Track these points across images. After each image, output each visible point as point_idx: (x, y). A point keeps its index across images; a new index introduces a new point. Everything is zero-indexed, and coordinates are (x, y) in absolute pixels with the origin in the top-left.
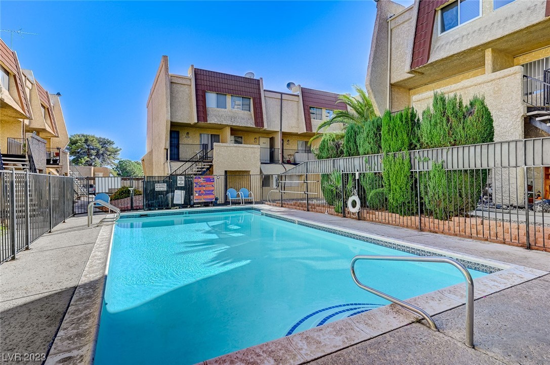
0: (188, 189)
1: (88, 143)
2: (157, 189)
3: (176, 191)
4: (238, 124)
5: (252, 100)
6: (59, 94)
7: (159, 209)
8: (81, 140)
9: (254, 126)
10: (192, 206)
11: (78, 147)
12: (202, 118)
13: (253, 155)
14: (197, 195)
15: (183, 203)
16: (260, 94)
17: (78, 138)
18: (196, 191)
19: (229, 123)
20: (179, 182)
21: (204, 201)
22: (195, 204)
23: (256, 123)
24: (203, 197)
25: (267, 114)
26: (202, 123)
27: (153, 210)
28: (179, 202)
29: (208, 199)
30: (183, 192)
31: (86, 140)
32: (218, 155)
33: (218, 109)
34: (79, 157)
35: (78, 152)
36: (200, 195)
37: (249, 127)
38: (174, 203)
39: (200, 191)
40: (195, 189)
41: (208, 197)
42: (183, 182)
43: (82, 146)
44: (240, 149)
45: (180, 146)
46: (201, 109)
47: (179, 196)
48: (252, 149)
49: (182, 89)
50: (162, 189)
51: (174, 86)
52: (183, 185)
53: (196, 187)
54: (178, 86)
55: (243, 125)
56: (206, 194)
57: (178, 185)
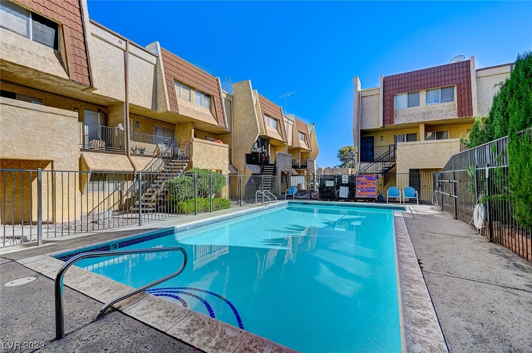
0: (351, 186)
1: (352, 152)
2: (327, 185)
3: (341, 187)
4: (432, 119)
5: (455, 88)
6: (314, 124)
7: (330, 200)
8: (346, 150)
9: (457, 117)
10: (356, 201)
11: (345, 155)
12: (388, 121)
13: (448, 151)
14: (359, 191)
15: (347, 197)
16: (469, 77)
17: (345, 149)
18: (358, 188)
19: (421, 120)
20: (343, 180)
21: (366, 197)
22: (357, 198)
23: (460, 113)
24: (364, 193)
25: (478, 98)
26: (388, 126)
27: (325, 201)
28: (344, 196)
29: (369, 195)
30: (347, 188)
31: (350, 150)
32: (401, 154)
33: (409, 108)
34: (346, 162)
35: (346, 159)
36: (362, 191)
37: (449, 120)
38: (340, 196)
39: (362, 188)
40: (357, 186)
41: (370, 193)
42: (347, 180)
43: (347, 154)
44: (430, 145)
45: (375, 149)
46: (388, 112)
47: (344, 192)
48: (448, 144)
49: (371, 100)
50: (330, 185)
51: (364, 99)
52: (347, 183)
53: (358, 184)
54: (368, 98)
55: (440, 119)
56: (369, 191)
57: (343, 182)
